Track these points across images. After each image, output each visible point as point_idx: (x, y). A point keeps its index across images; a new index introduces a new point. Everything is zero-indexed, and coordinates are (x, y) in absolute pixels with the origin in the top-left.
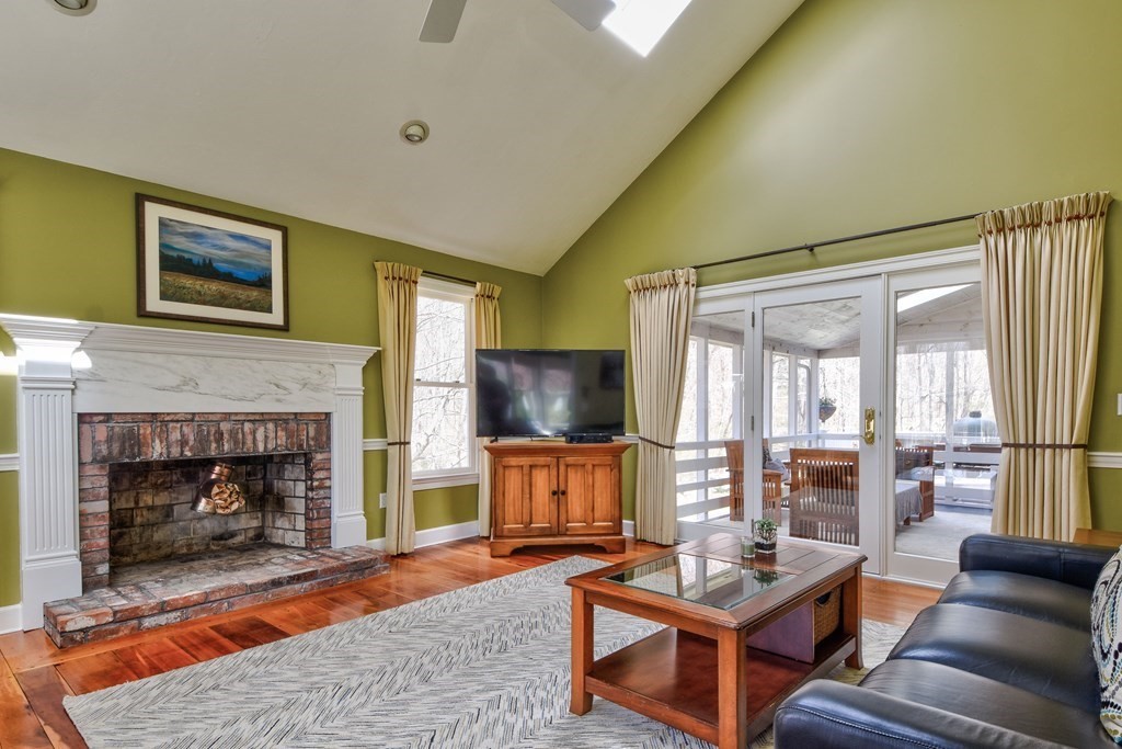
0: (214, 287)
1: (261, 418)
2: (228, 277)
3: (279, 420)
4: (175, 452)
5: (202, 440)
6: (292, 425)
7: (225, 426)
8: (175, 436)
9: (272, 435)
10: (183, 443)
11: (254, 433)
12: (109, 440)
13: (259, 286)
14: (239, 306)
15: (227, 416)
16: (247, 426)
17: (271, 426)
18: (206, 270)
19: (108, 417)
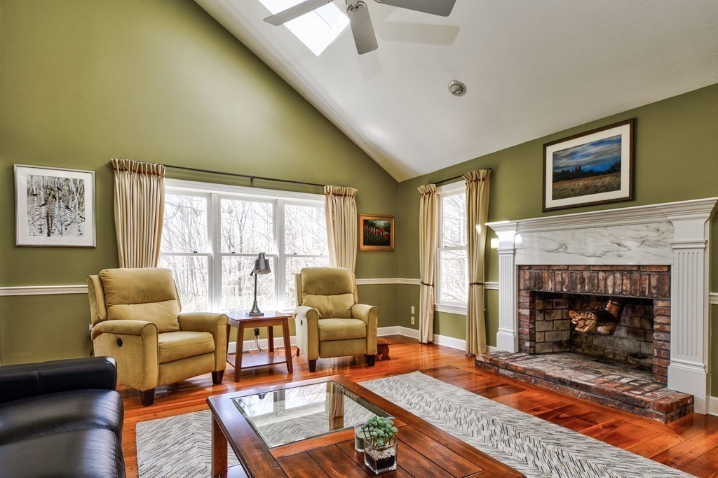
0: (581, 183)
1: (611, 269)
2: (591, 174)
3: (625, 271)
4: (558, 289)
5: (573, 283)
6: (636, 275)
7: (586, 274)
8: (559, 279)
9: (619, 282)
10: (562, 283)
11: (606, 280)
12: (530, 279)
13: (611, 173)
14: (597, 191)
15: (588, 267)
16: (601, 275)
17: (618, 275)
18: (578, 174)
19: (530, 267)
